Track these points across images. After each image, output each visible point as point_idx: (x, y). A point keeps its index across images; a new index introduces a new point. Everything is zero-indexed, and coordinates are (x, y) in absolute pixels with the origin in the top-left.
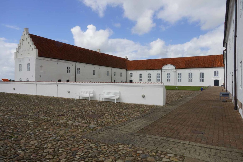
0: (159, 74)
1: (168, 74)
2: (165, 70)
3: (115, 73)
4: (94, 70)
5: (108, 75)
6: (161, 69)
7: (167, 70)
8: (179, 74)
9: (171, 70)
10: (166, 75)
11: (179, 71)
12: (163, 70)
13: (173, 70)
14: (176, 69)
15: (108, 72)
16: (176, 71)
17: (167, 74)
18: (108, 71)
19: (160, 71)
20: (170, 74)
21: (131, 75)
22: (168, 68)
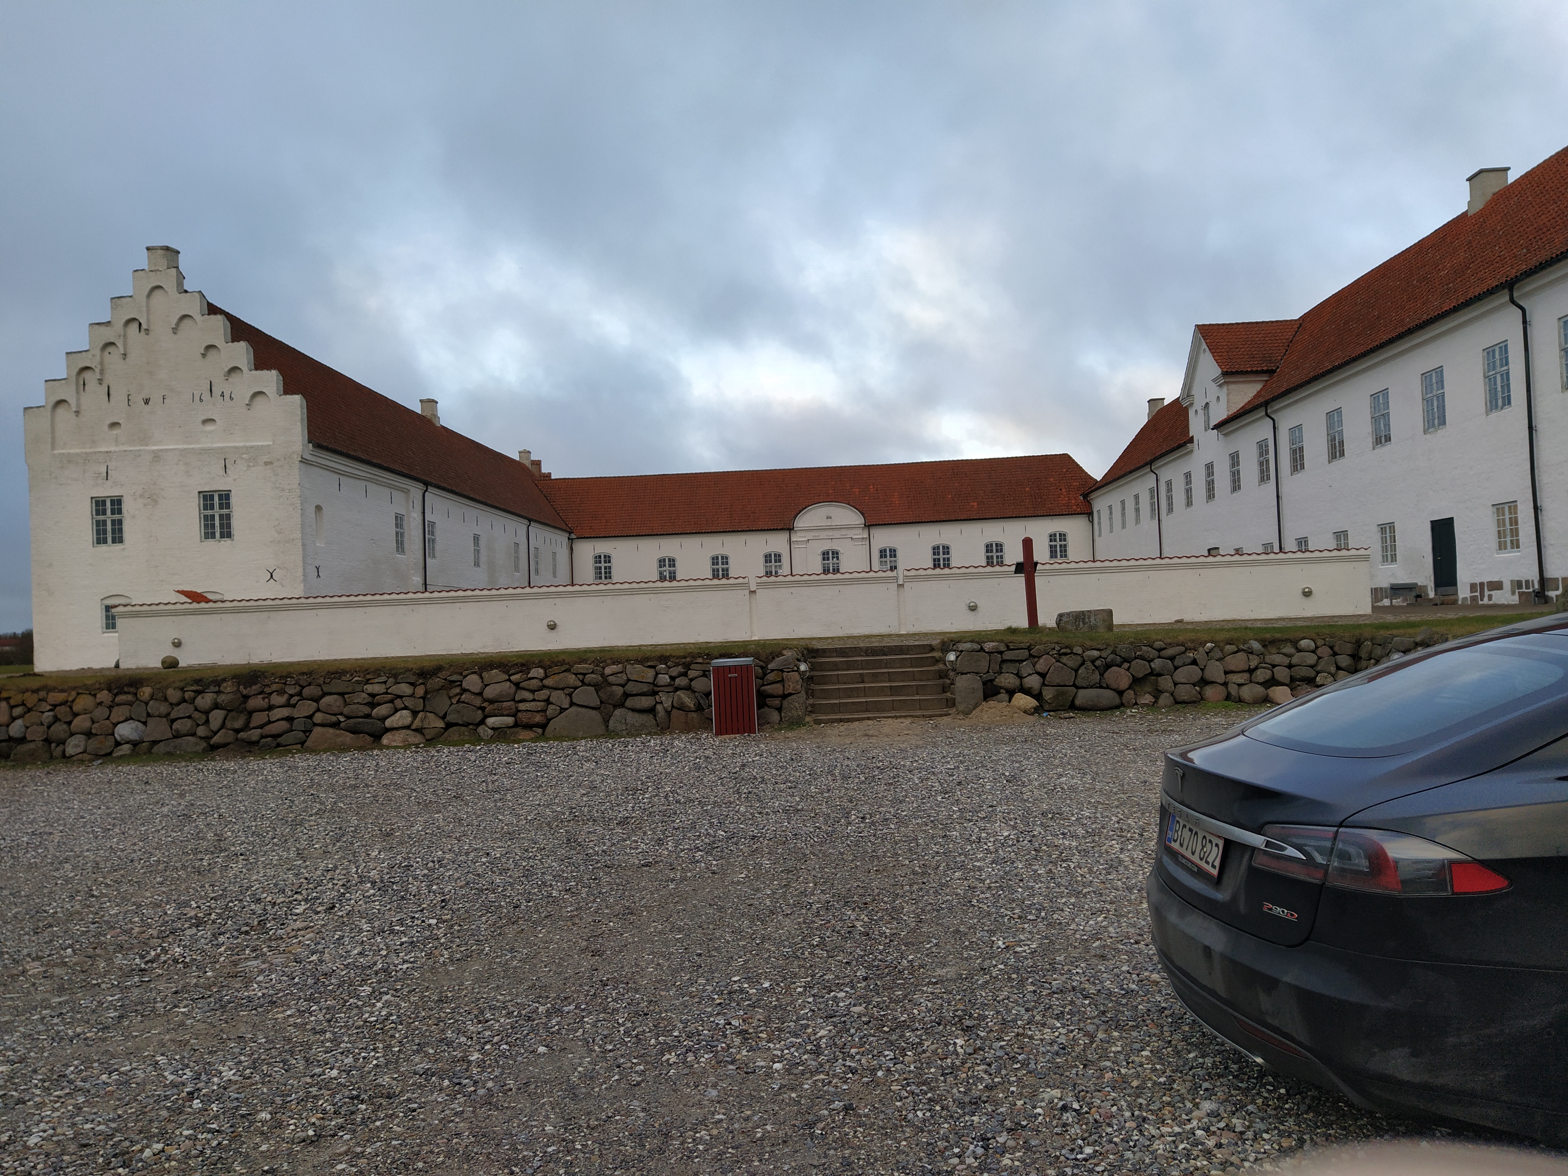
0: (778, 557)
1: (825, 554)
2: (810, 535)
3: (537, 552)
4: (474, 538)
6: (790, 529)
7: (823, 535)
8: (883, 553)
9: (844, 532)
10: (819, 558)
11: (884, 537)
12: (799, 534)
13: (851, 533)
14: (868, 526)
15: (517, 549)
16: (866, 536)
17: (820, 551)
18: (517, 541)
19: (783, 537)
20: (836, 554)
21: (600, 568)
22: (829, 523)
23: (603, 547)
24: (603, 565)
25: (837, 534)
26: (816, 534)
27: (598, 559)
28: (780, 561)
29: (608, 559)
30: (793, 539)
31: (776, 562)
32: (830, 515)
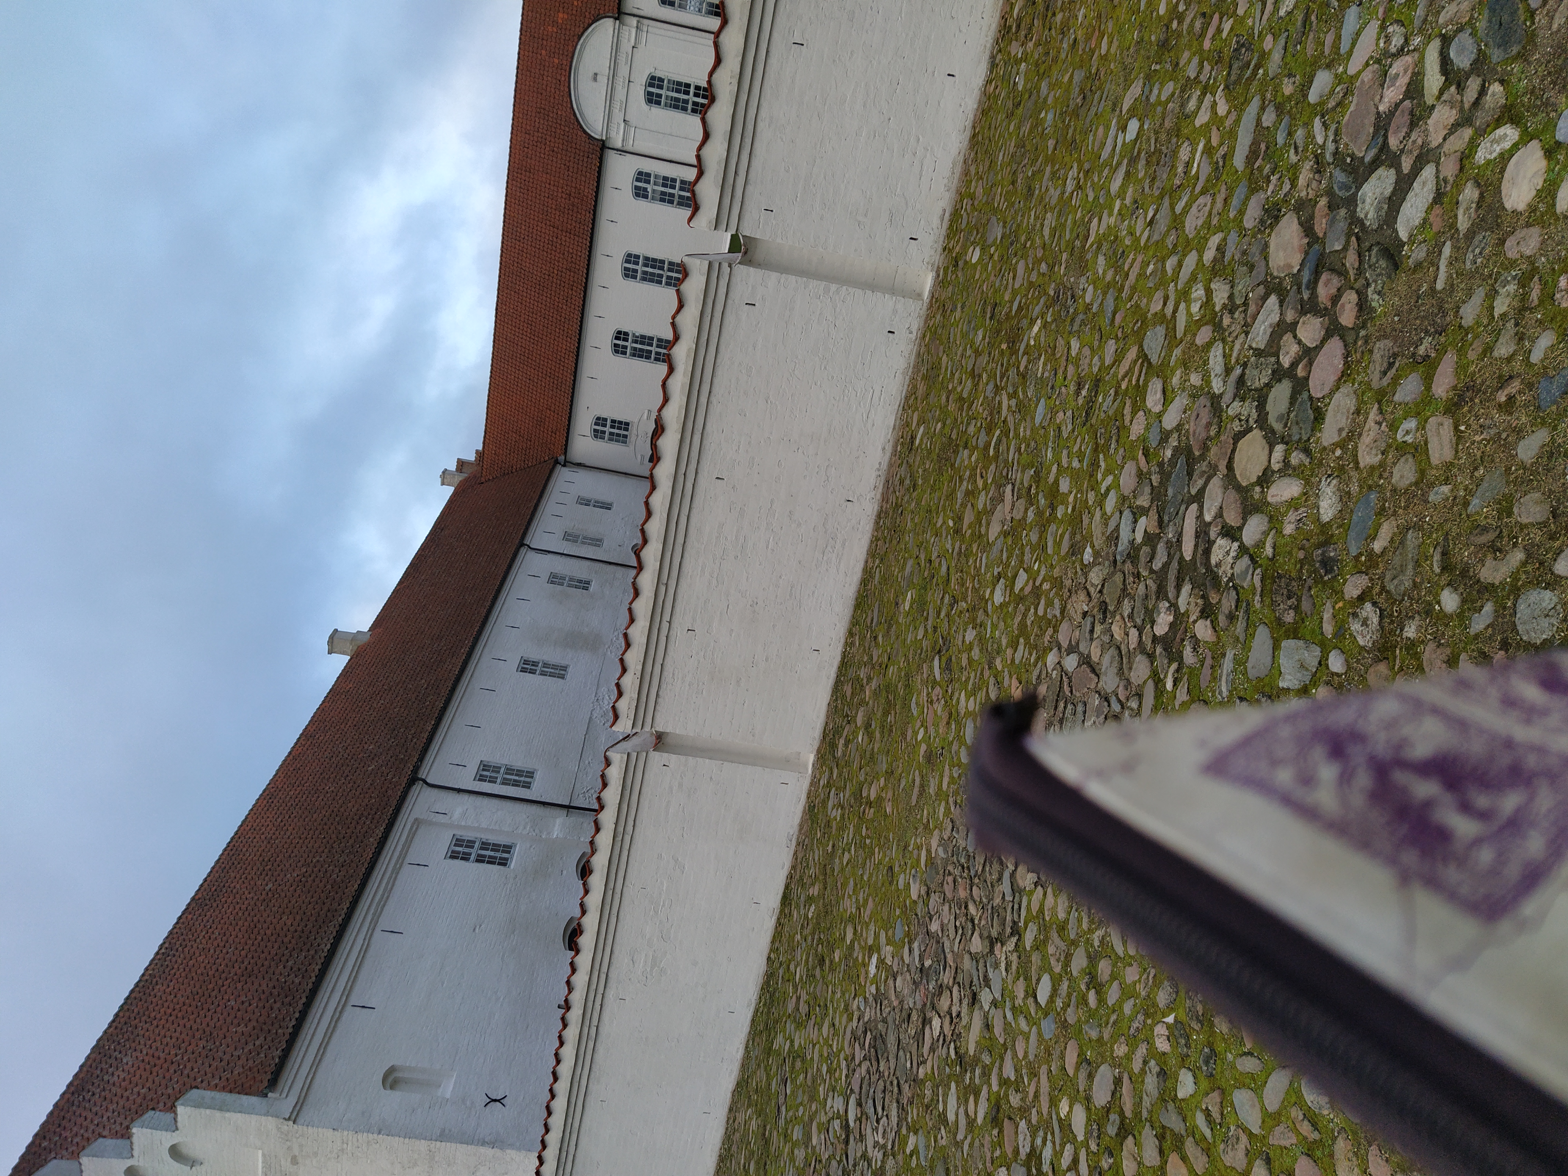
0: (642, 176)
1: (652, 99)
2: (618, 117)
3: (569, 537)
4: (524, 670)
5: (584, 585)
6: (602, 147)
7: (620, 93)
9: (622, 59)
10: (656, 111)
12: (613, 134)
13: (626, 46)
14: (619, 13)
15: (555, 579)
16: (634, 21)
17: (644, 106)
18: (545, 577)
19: (613, 159)
20: (654, 81)
21: (611, 434)
22: (603, 80)
23: (583, 423)
24: (608, 429)
25: (623, 71)
26: (617, 105)
27: (598, 434)
28: (649, 175)
29: (600, 421)
30: (619, 144)
31: (648, 182)
32: (591, 74)
